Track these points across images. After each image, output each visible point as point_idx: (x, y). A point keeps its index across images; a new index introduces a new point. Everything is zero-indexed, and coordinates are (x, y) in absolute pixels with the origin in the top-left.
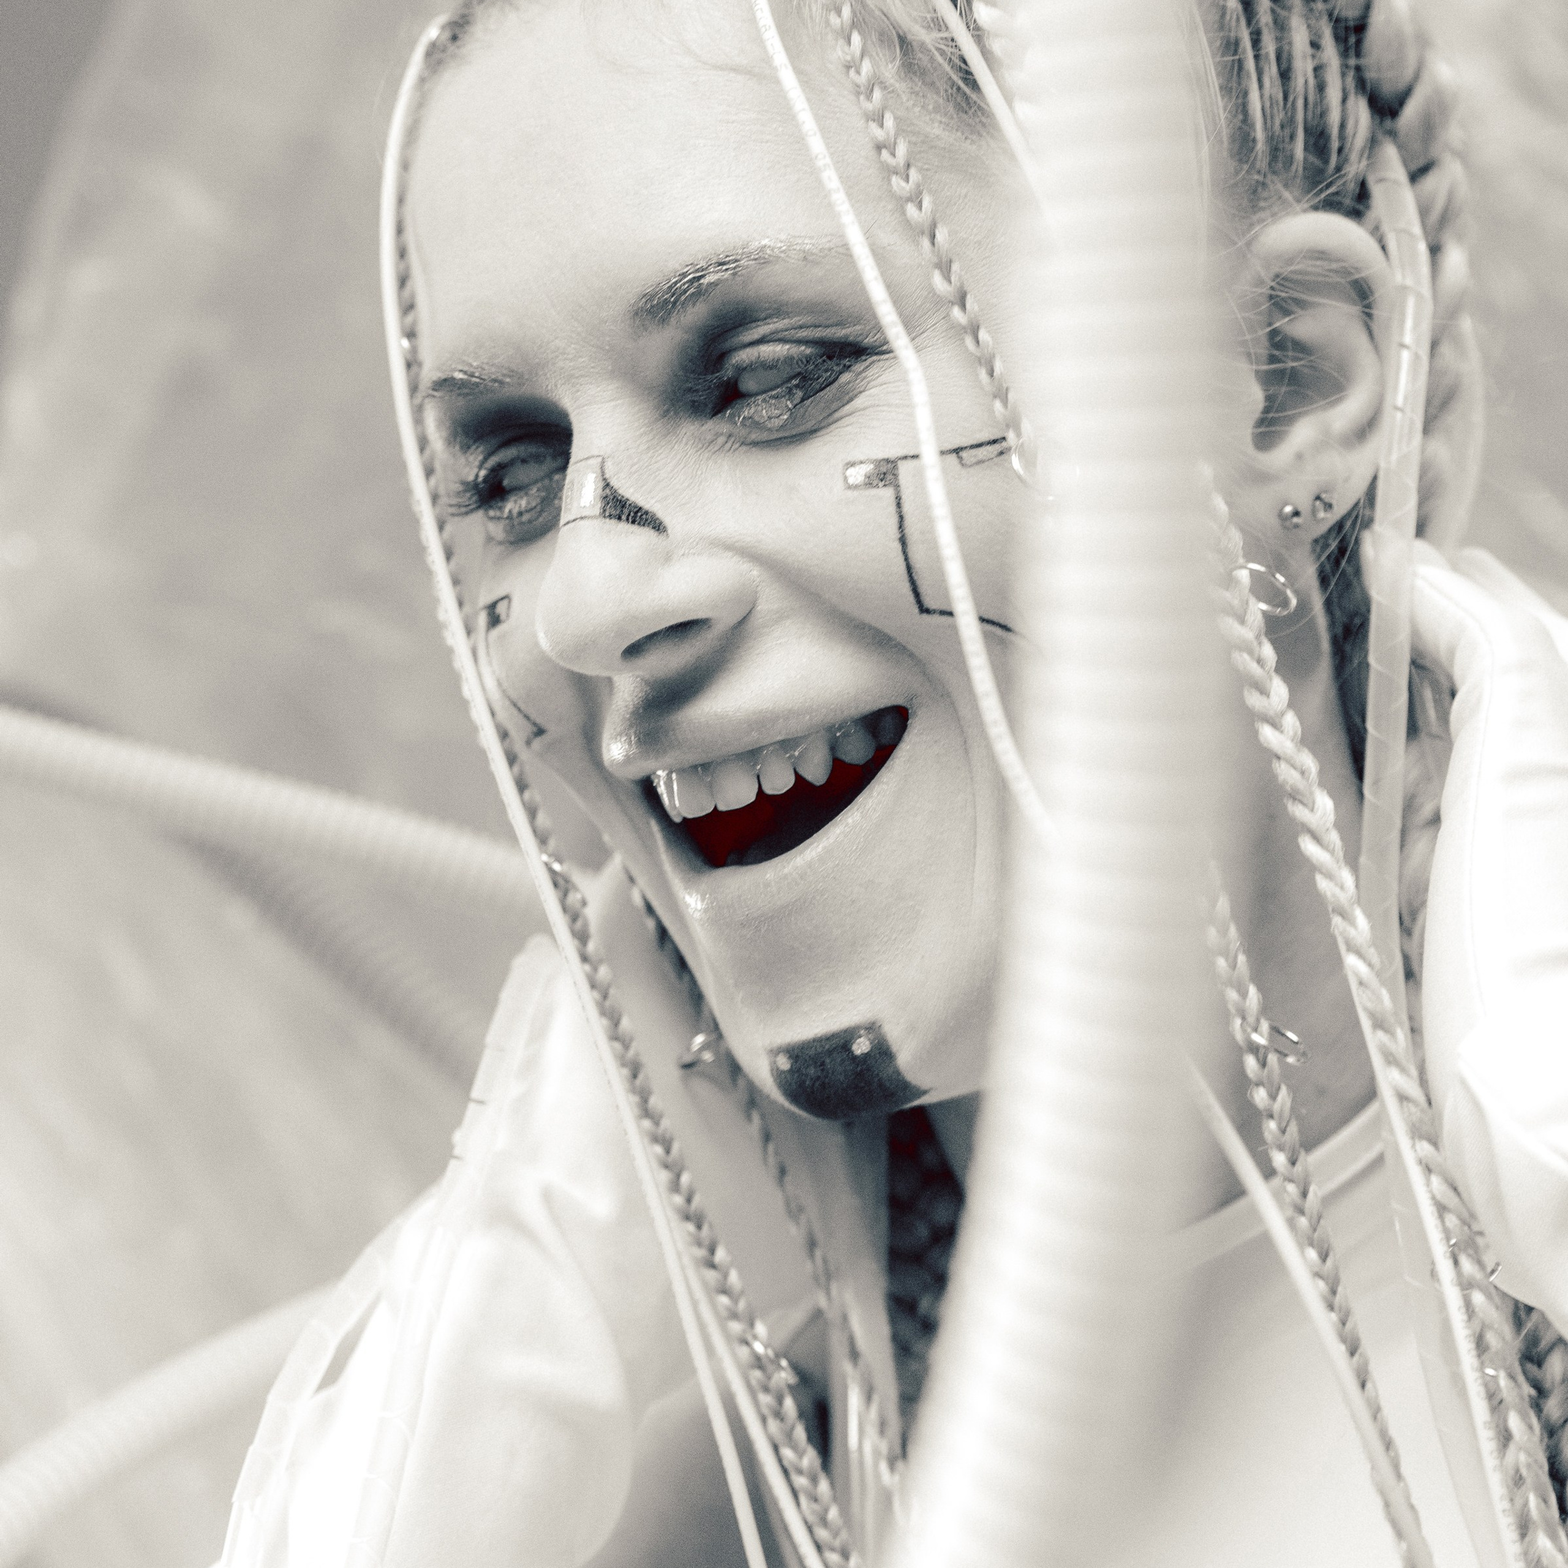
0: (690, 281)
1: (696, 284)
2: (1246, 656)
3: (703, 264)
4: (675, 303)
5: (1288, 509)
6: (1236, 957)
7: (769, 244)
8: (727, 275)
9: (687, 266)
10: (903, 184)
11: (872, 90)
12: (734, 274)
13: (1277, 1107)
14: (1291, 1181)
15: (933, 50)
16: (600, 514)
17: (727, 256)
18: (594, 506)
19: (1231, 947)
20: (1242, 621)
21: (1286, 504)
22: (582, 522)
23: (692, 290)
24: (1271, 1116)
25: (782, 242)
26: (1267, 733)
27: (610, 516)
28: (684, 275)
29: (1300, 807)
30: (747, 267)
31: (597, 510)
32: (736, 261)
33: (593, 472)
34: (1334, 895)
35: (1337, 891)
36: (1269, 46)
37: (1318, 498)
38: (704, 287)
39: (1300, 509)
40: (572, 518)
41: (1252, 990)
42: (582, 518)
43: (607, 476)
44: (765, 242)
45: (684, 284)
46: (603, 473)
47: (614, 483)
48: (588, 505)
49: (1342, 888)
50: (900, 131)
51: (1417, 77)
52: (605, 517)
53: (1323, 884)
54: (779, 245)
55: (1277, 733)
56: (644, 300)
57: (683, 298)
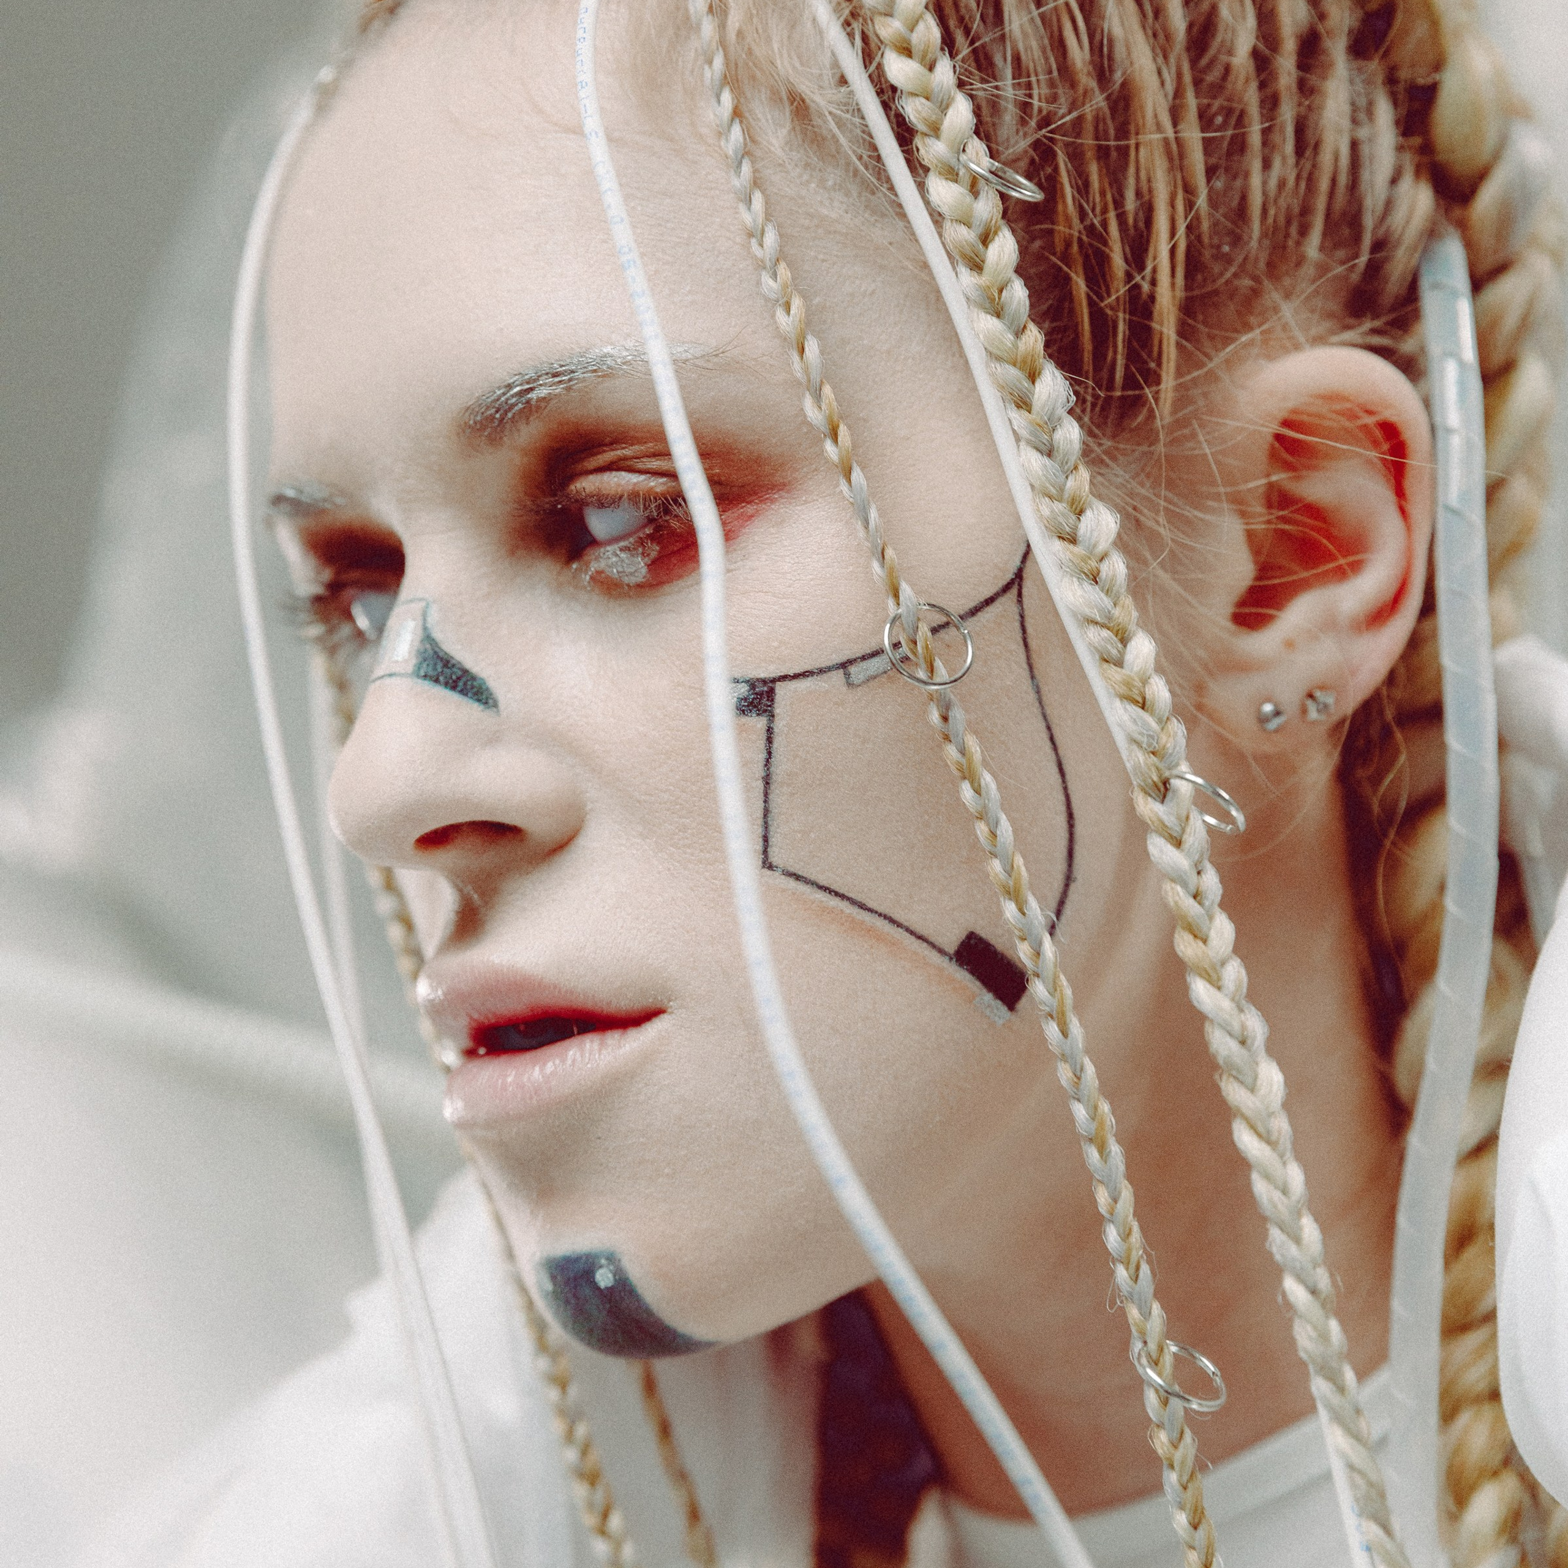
0: (516, 394)
1: (524, 400)
2: (1179, 888)
3: (532, 374)
4: (501, 420)
5: (1268, 708)
6: (1138, 1268)
7: (612, 352)
8: (559, 389)
9: (516, 375)
10: (771, 282)
11: (740, 163)
12: (569, 389)
13: (1178, 1456)
14: (1192, 1547)
15: (827, 114)
16: (413, 673)
17: (562, 366)
18: (406, 661)
19: (1134, 1253)
20: (1178, 843)
21: (1268, 700)
22: (393, 680)
23: (520, 406)
24: (1171, 1466)
25: (627, 350)
26: (1201, 991)
27: (425, 676)
28: (510, 387)
29: (1236, 1085)
30: (584, 380)
31: (410, 668)
32: (573, 372)
33: (414, 619)
34: (1271, 1200)
35: (1277, 1195)
36: (1287, 113)
37: (1311, 696)
38: (533, 403)
39: (1282, 708)
40: (382, 673)
41: (1156, 1308)
42: (390, 675)
43: (429, 625)
44: (608, 349)
45: (513, 396)
46: (425, 620)
47: (437, 635)
48: (400, 659)
49: (1285, 1191)
50: (768, 217)
51: (1497, 155)
52: (418, 676)
53: (1260, 1187)
54: (625, 353)
55: (1213, 991)
56: (467, 414)
57: (510, 415)
